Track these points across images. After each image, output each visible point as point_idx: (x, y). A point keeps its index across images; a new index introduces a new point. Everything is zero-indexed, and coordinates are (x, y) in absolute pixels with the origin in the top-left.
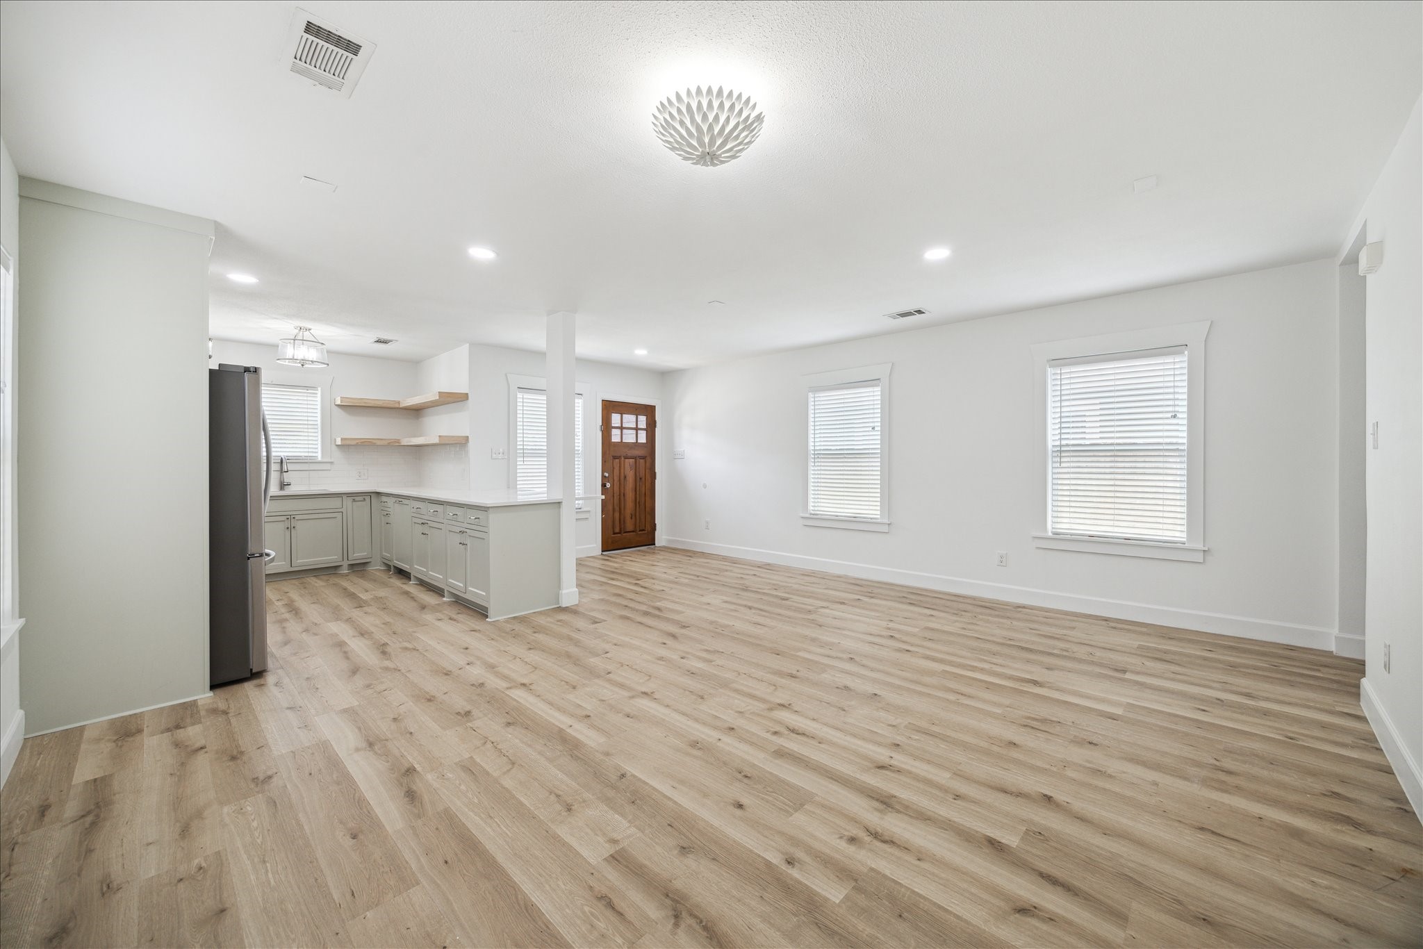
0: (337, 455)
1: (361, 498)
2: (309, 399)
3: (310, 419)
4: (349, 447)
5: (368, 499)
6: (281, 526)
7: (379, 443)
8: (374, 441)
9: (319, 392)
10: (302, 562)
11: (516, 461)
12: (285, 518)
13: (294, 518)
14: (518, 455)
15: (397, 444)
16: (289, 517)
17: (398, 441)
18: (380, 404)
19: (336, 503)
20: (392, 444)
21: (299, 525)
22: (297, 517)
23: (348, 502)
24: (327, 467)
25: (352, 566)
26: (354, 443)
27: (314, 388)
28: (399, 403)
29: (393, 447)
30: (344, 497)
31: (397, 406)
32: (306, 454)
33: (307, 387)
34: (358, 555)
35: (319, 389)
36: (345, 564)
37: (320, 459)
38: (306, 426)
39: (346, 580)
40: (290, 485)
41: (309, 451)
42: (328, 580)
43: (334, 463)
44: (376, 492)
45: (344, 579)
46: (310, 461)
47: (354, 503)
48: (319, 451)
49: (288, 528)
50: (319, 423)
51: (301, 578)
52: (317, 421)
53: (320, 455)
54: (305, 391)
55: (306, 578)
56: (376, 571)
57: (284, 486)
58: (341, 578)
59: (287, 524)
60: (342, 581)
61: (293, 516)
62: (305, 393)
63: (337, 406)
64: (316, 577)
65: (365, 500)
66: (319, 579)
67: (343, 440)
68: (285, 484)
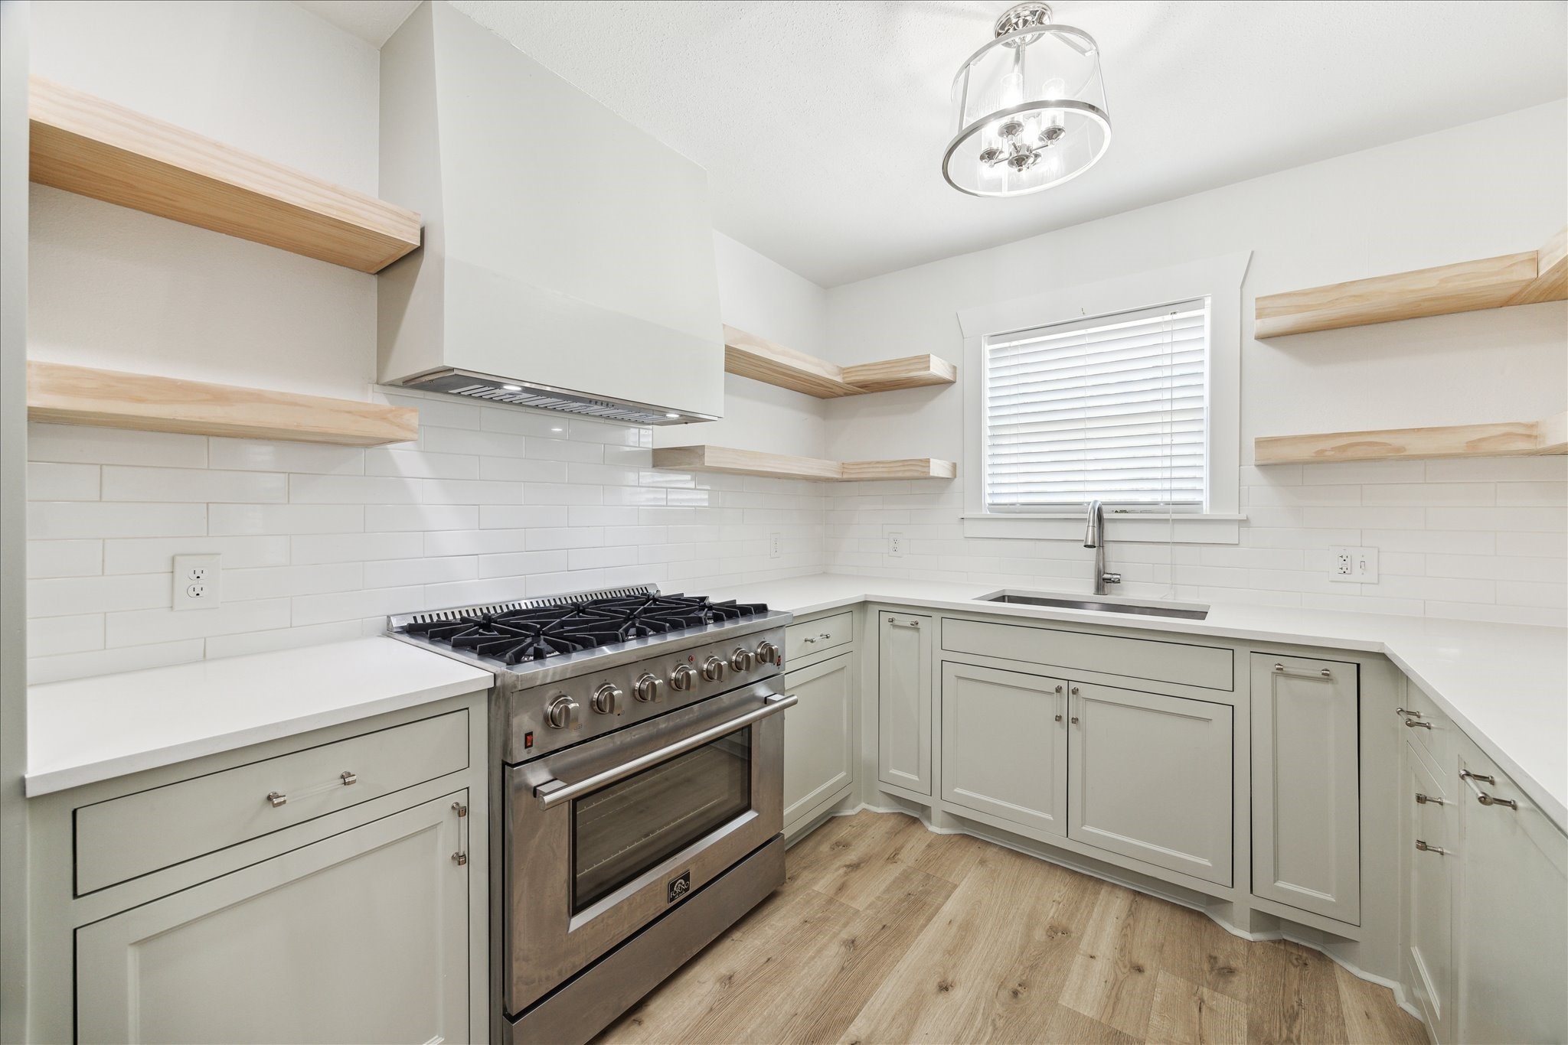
0: (1260, 490)
1: (1315, 668)
2: (1179, 337)
3: (1179, 395)
5: (1345, 675)
7: (1421, 444)
8: (1398, 441)
9: (1206, 312)
12: (1050, 685)
13: (1075, 692)
15: (1521, 445)
16: (1064, 684)
17: (1530, 431)
19: (1212, 668)
21: (1093, 717)
22: (1086, 691)
23: (1262, 671)
24: (1230, 534)
25: (1270, 926)
26: (1305, 452)
27: (1195, 302)
30: (1242, 652)
32: (1167, 497)
33: (1172, 306)
35: (1208, 301)
36: (1242, 902)
37: (1206, 510)
38: (1167, 419)
39: (1238, 983)
40: (1119, 582)
41: (1176, 485)
42: (1140, 970)
43: (1244, 522)
44: (1383, 657)
45: (1231, 971)
46: (1181, 515)
47: (1281, 680)
48: (1205, 485)
49: (1058, 718)
50: (1206, 403)
51: (1090, 885)
52: (1201, 397)
53: (1204, 498)
54: (1168, 317)
55: (1104, 891)
56: (1374, 1010)
57: (1103, 582)
58: (1221, 963)
59: (1057, 705)
60: (1221, 1002)
61: (1073, 685)
62: (1166, 322)
63: (1264, 338)
64: (1131, 913)
65: (1327, 677)
66: (1127, 929)
67: (1261, 443)
68: (1106, 576)
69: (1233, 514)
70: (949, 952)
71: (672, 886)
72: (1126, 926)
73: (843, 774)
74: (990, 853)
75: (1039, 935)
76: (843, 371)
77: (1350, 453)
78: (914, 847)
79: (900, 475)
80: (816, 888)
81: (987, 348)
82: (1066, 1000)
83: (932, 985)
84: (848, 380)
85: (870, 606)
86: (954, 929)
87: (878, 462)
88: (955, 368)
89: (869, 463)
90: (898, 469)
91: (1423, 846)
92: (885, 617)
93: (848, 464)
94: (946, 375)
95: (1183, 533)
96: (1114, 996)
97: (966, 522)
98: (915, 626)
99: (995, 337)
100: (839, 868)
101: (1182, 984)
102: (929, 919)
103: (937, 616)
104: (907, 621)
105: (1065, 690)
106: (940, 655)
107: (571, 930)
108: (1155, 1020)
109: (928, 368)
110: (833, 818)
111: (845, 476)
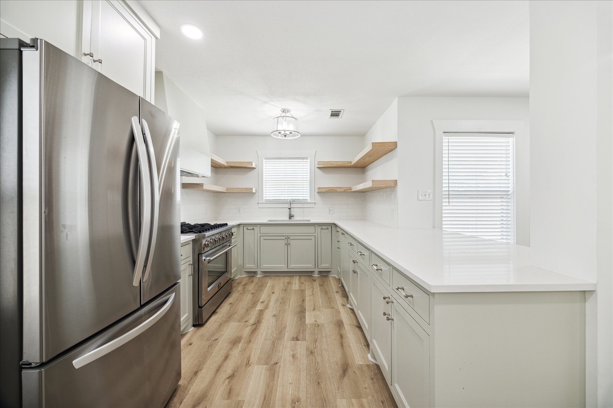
0: (318, 198)
1: (325, 227)
2: (304, 165)
3: (304, 177)
4: (324, 193)
5: (330, 228)
6: (283, 243)
7: (339, 190)
8: (336, 189)
9: (309, 161)
10: (294, 266)
11: (442, 202)
12: (284, 238)
14: (444, 196)
15: (350, 191)
16: (287, 237)
17: (350, 189)
18: (339, 164)
19: (311, 230)
20: (346, 191)
21: (292, 242)
22: (291, 238)
23: (319, 229)
24: (312, 206)
25: (320, 272)
26: (324, 190)
27: (306, 158)
28: (351, 162)
29: (347, 192)
30: (316, 226)
31: (350, 165)
32: (303, 198)
33: (303, 158)
34: (324, 266)
35: (309, 158)
36: (317, 270)
37: (309, 201)
38: (302, 182)
39: (317, 281)
40: (294, 216)
41: (304, 196)
42: (303, 283)
43: (315, 203)
44: (334, 224)
45: (316, 280)
46: (304, 202)
47: (322, 230)
48: (309, 196)
49: (286, 244)
50: (309, 179)
51: (292, 277)
52: (308, 178)
53: (308, 198)
54: (302, 160)
55: (295, 277)
56: (333, 279)
57: (291, 216)
58: (314, 279)
59: (286, 241)
60: (315, 283)
61: (288, 237)
62: (302, 161)
63: (318, 168)
64: (300, 278)
65: (328, 229)
66: (299, 280)
67: (319, 188)
68: (291, 215)
69: (313, 201)
70: (272, 289)
71: (219, 285)
72: (299, 279)
73: (236, 268)
74: (272, 277)
75: (286, 284)
76: (227, 163)
77: (330, 191)
78: (255, 280)
79: (244, 192)
80: (239, 289)
81: (264, 161)
82: (293, 289)
83: (271, 293)
84: (229, 165)
85: (241, 225)
86: (271, 287)
87: (238, 188)
88: (256, 165)
89: (235, 188)
90: (244, 190)
91: (338, 248)
92: (245, 228)
93: (229, 188)
94: (255, 167)
95: (305, 206)
96: (300, 286)
97: (259, 204)
98: (253, 229)
99: (266, 158)
100: (241, 286)
101: (309, 283)
102: (265, 287)
103: (259, 226)
104: (251, 228)
105: (287, 238)
106: (259, 235)
107: (208, 290)
108: (306, 287)
109: (252, 165)
110: (233, 280)
111: (228, 192)
